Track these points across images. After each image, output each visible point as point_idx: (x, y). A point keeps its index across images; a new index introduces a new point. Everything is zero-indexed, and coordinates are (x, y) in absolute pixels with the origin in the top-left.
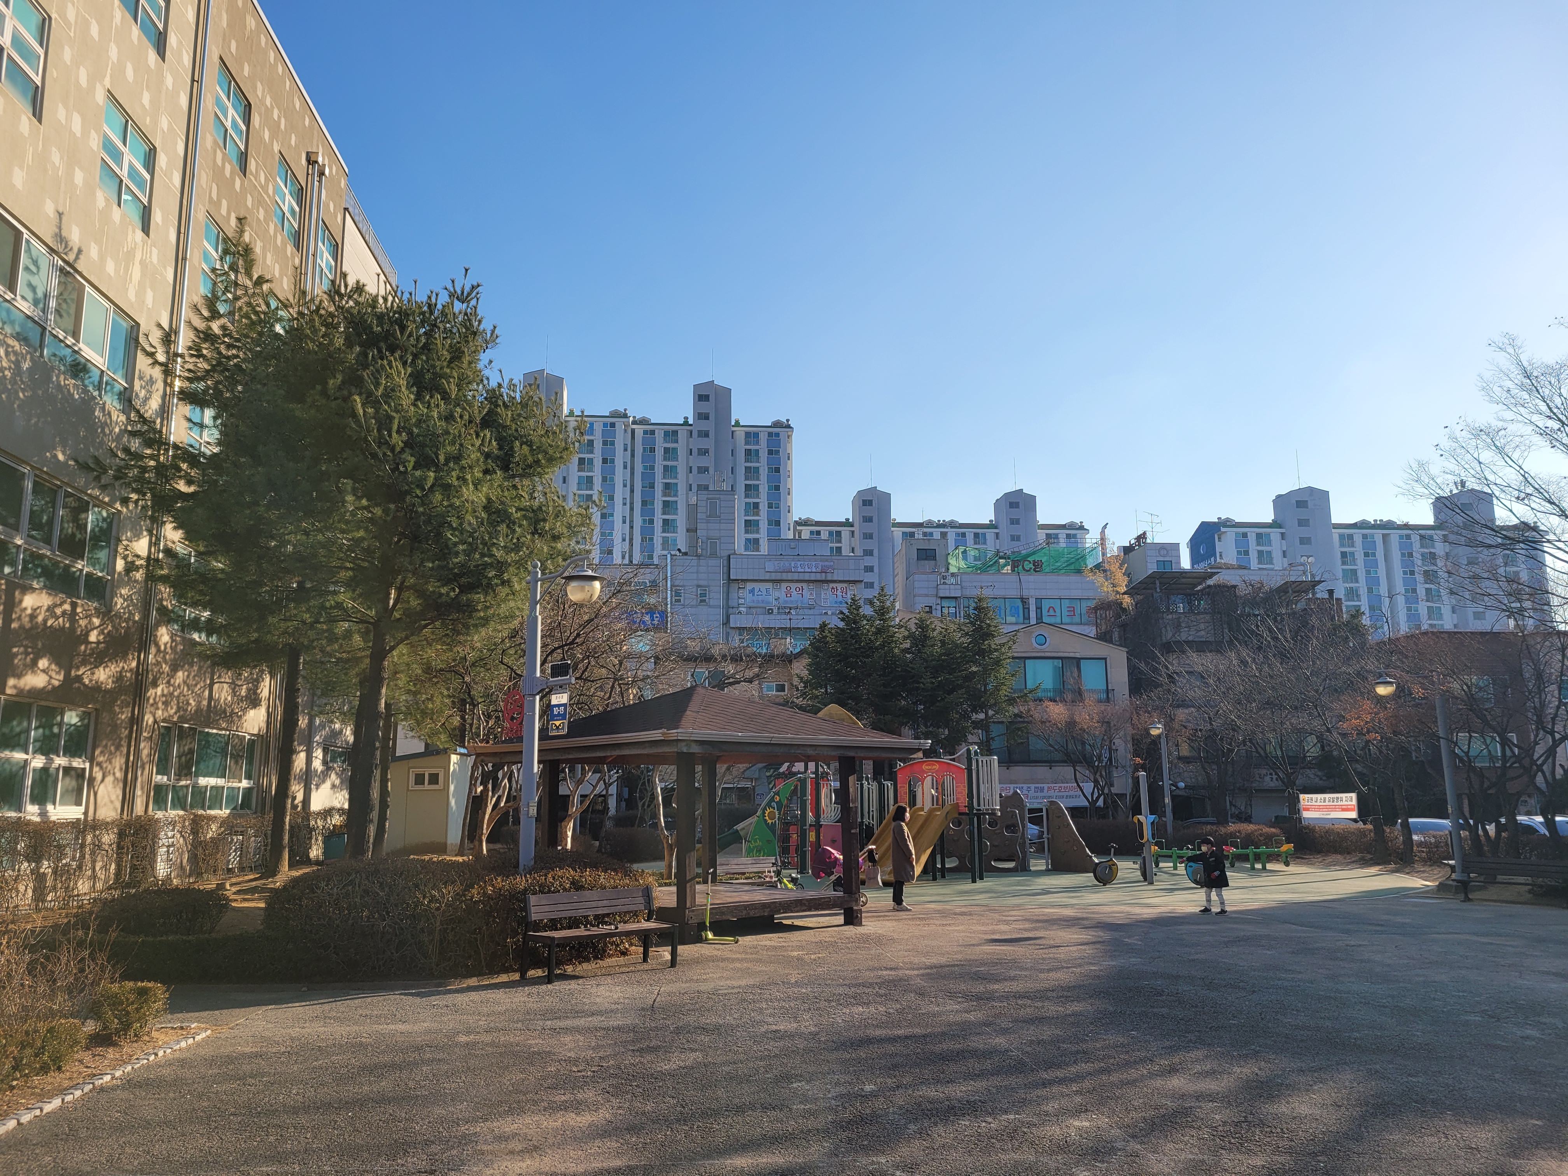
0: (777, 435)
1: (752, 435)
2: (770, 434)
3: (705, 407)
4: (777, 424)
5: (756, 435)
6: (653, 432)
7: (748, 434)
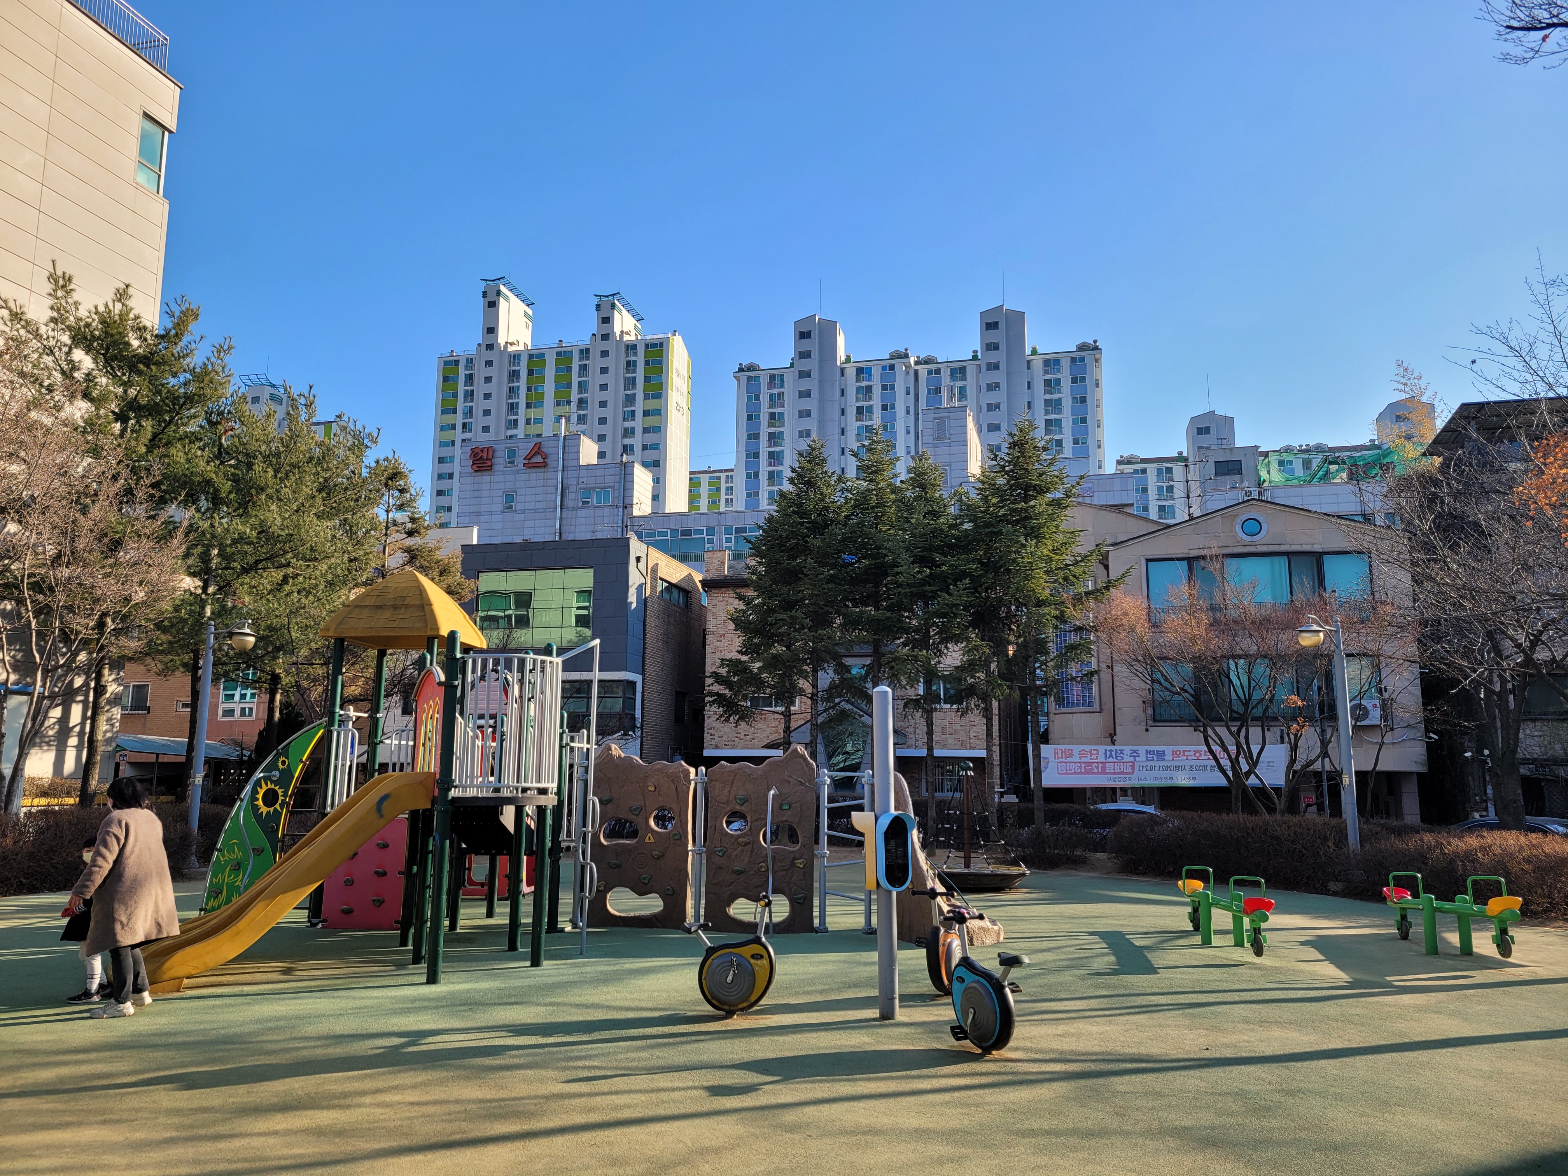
0: (1082, 359)
1: (1051, 363)
2: (1074, 360)
3: (994, 336)
4: (1083, 347)
5: (1057, 362)
6: (938, 371)
7: (1047, 363)
